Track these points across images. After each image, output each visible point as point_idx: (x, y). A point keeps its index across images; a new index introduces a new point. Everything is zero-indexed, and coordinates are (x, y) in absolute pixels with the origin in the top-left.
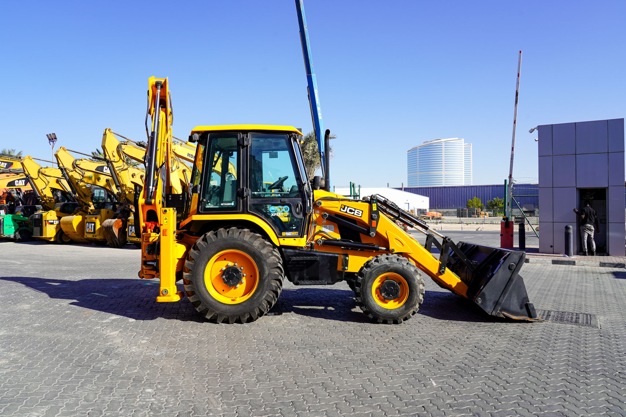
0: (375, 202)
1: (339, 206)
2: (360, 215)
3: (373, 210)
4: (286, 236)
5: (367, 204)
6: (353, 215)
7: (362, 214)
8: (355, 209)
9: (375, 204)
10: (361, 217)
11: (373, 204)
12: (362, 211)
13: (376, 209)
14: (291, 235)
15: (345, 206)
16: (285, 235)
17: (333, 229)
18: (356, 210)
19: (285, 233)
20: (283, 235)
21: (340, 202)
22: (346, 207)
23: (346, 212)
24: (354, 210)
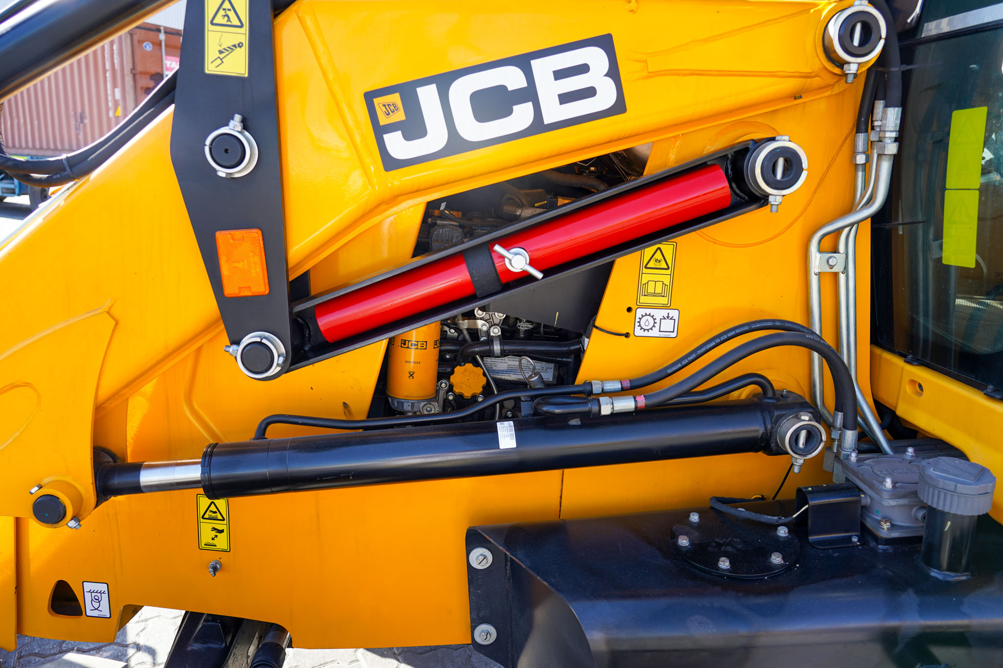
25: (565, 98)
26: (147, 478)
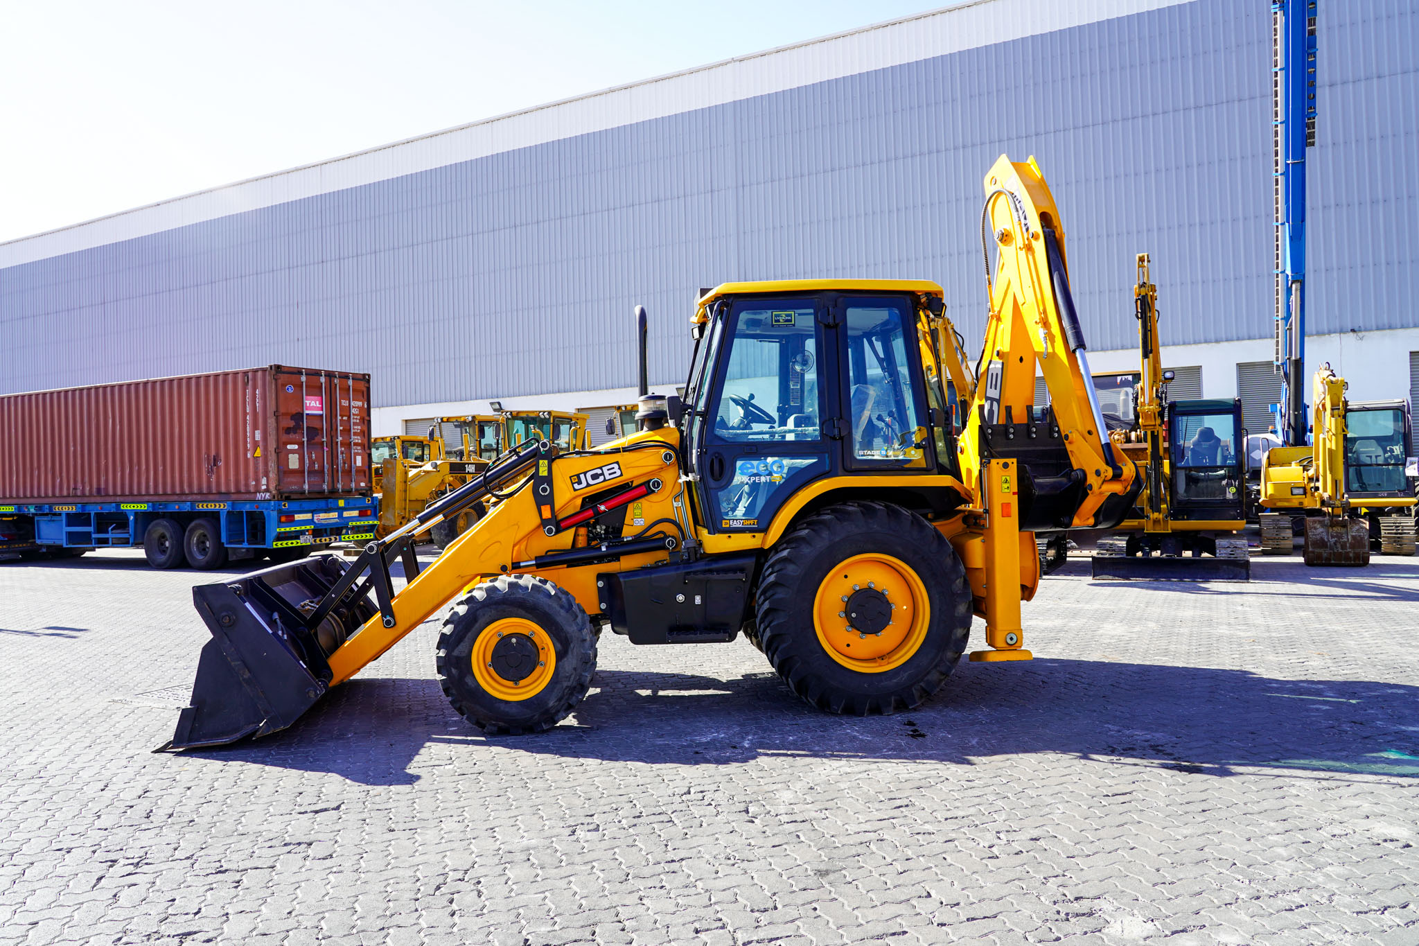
25: (610, 474)
26: (522, 564)
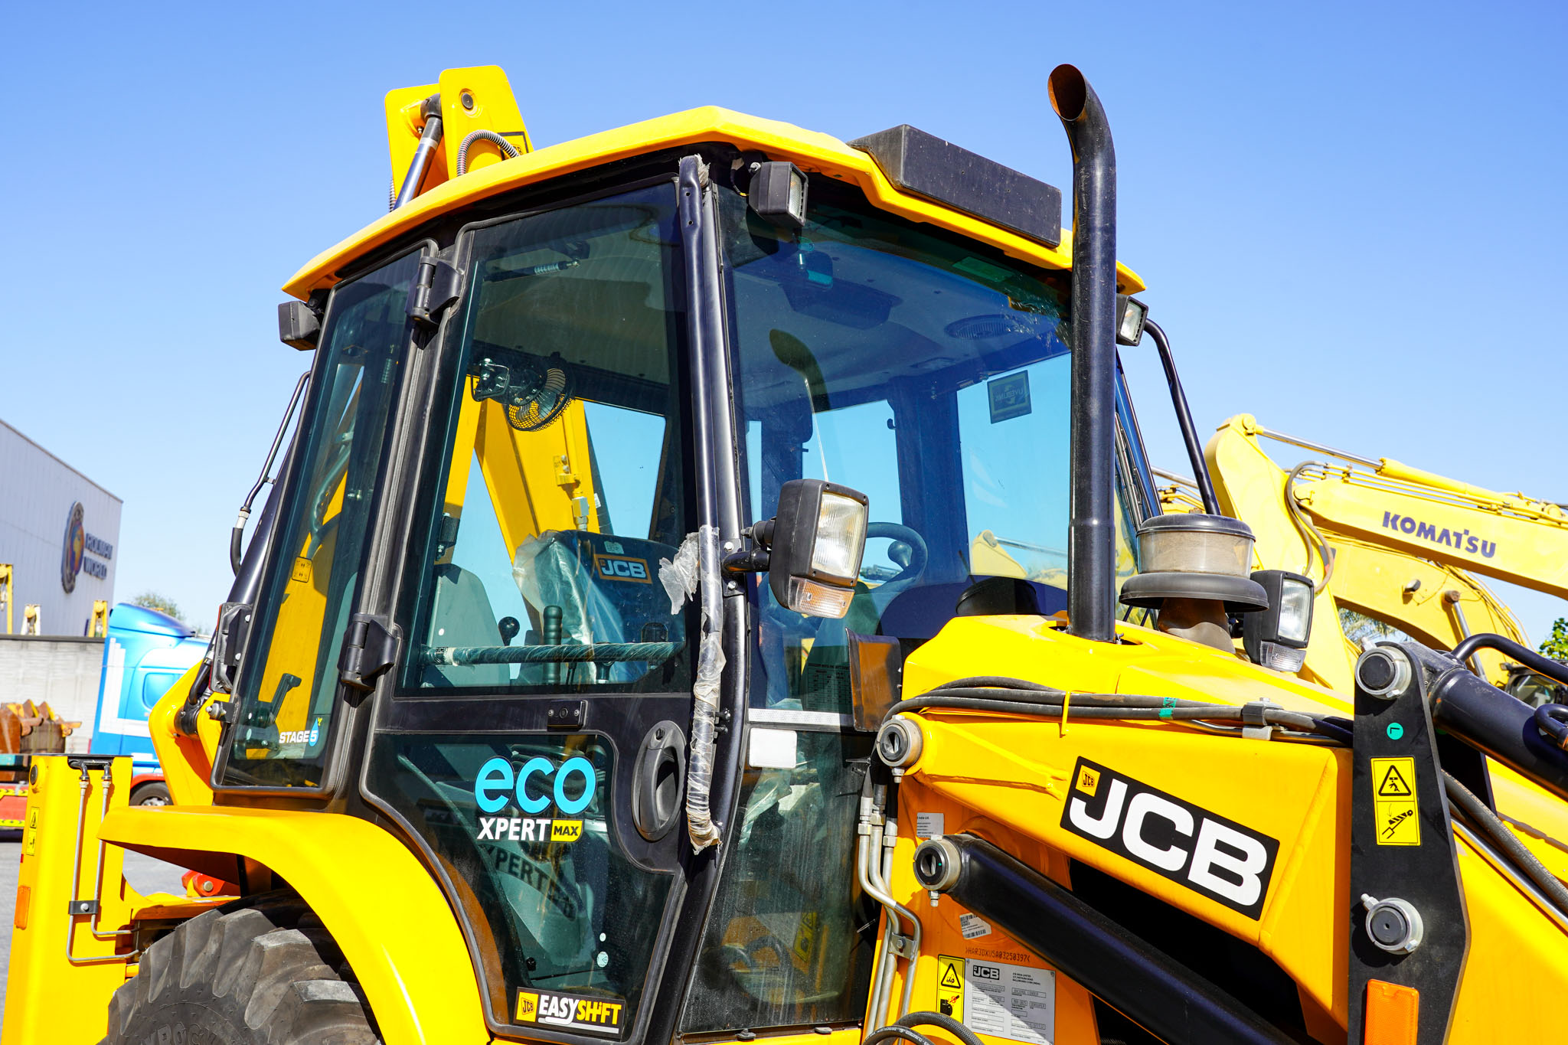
0: (1396, 732)
1: (1056, 774)
2: (1247, 894)
3: (1382, 839)
4: (536, 1025)
5: (1326, 760)
6: (1181, 877)
7: (1265, 877)
8: (1199, 815)
9: (1406, 767)
10: (1254, 912)
11: (1379, 767)
12: (1271, 846)
13: (1409, 834)
14: (568, 1023)
15: (1108, 776)
16: (530, 1017)
17: (1048, 1016)
18: (1211, 832)
19: (532, 997)
20: (520, 1016)
21: (1068, 728)
22: (1118, 789)
23: (1115, 844)
24: (1184, 823)
